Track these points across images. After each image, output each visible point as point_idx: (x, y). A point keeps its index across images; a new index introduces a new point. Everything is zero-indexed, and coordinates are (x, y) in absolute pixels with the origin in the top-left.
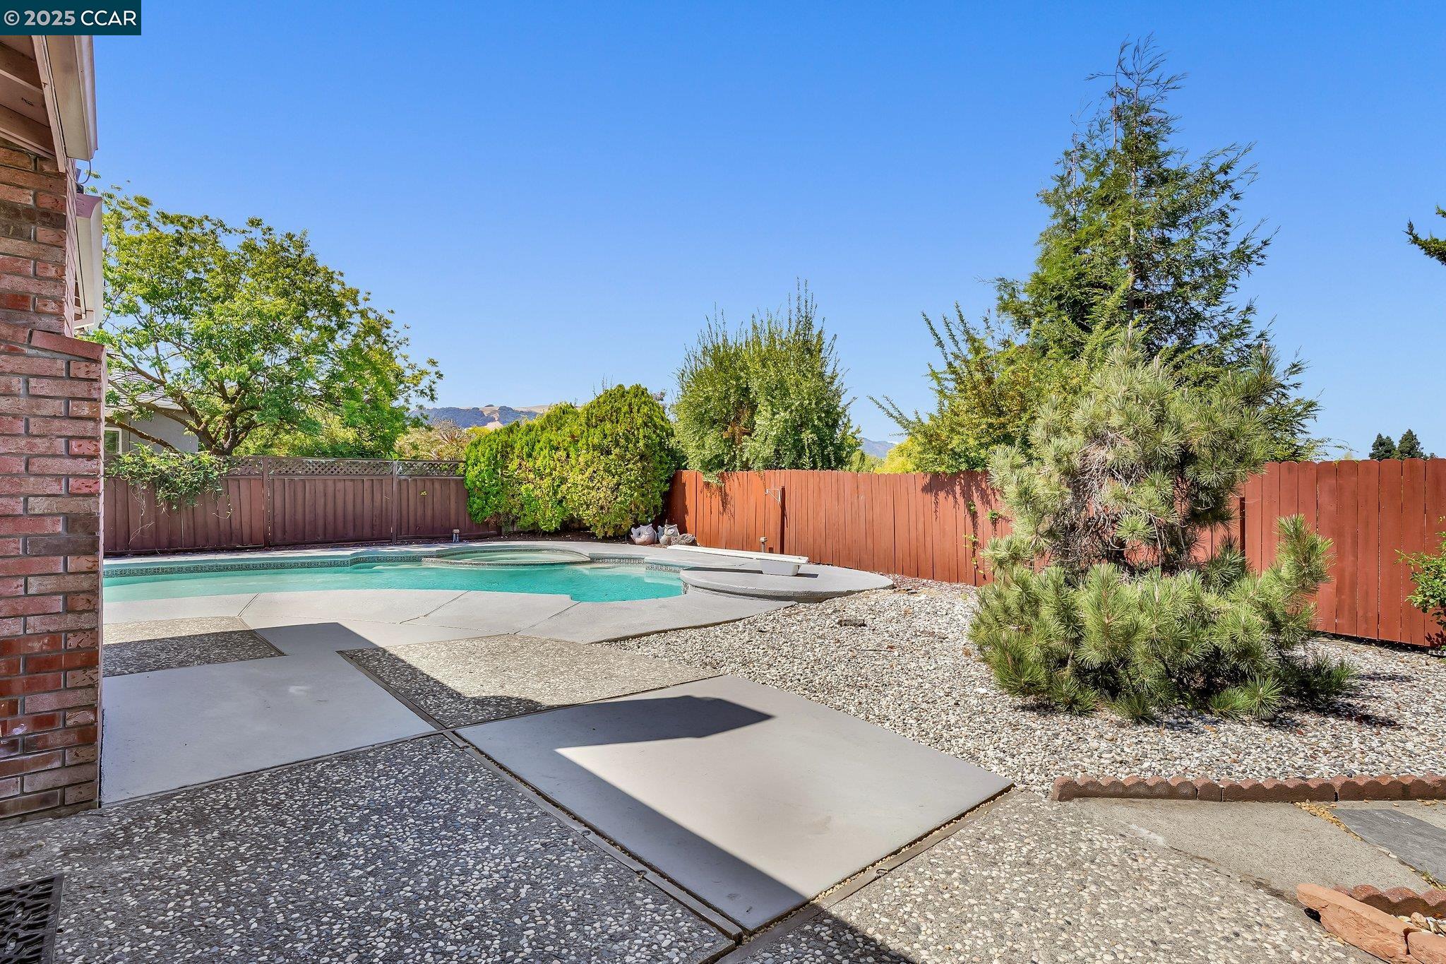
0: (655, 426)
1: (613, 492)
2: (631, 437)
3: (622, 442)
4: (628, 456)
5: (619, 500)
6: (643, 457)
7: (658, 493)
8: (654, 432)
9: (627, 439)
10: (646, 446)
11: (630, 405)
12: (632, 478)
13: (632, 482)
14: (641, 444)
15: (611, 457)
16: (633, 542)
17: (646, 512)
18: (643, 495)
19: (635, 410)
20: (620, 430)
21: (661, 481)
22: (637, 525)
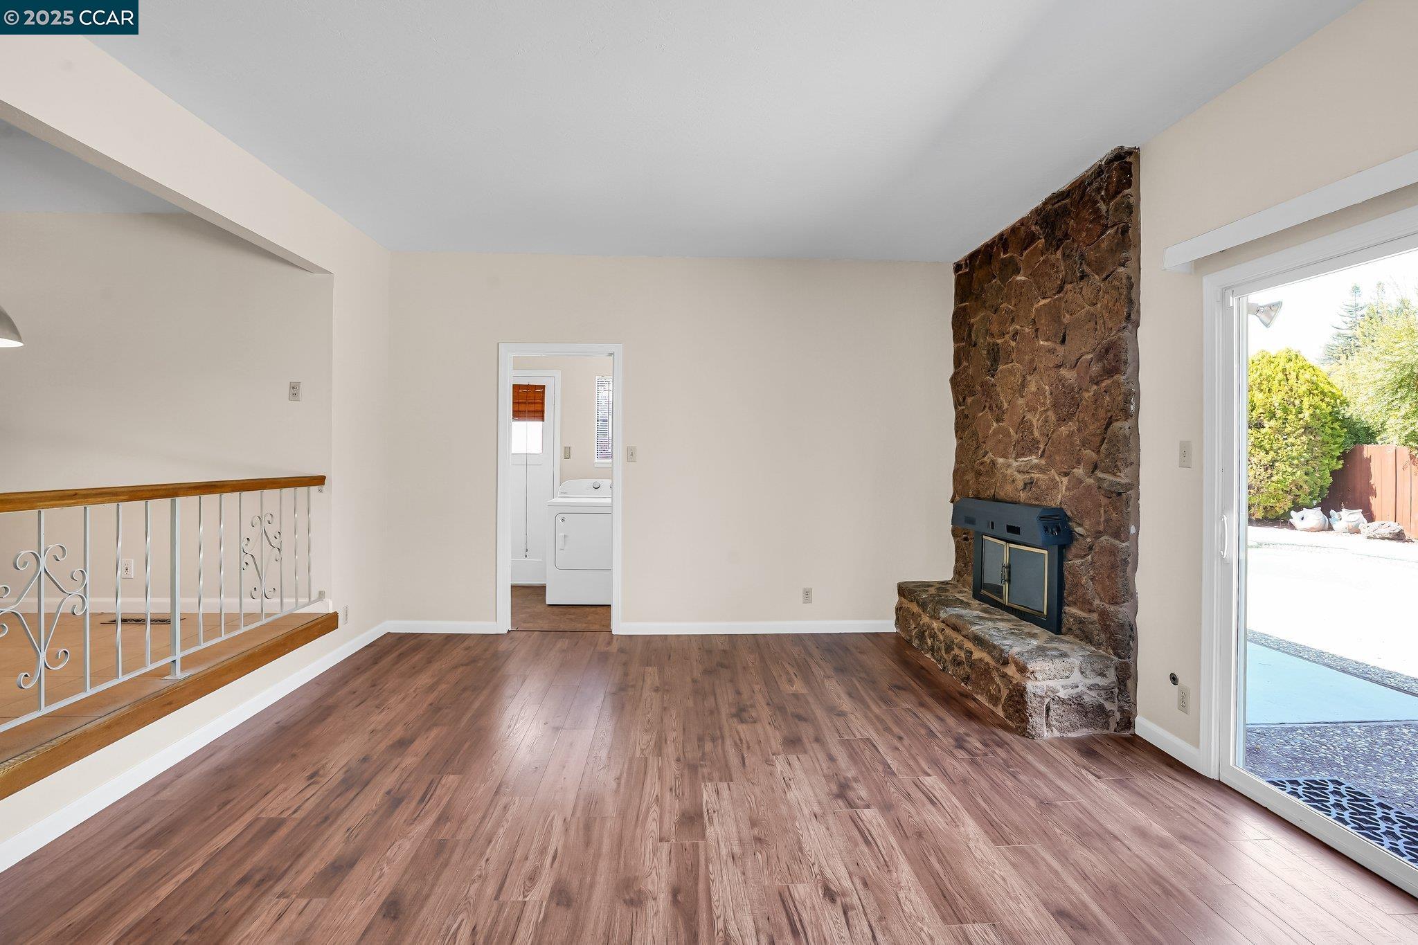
0: (1322, 393)
1: (1266, 470)
2: (1291, 407)
3: (1279, 413)
4: (1288, 429)
5: (1275, 478)
6: (1307, 429)
7: (1328, 472)
8: (1322, 400)
9: (1285, 411)
10: (1313, 416)
11: (1284, 370)
12: (1295, 454)
13: (1293, 459)
14: (1307, 414)
15: (1262, 430)
16: (1292, 527)
17: (1310, 494)
18: (1307, 474)
19: (1292, 376)
20: (1276, 399)
21: (1332, 457)
22: (1298, 508)
